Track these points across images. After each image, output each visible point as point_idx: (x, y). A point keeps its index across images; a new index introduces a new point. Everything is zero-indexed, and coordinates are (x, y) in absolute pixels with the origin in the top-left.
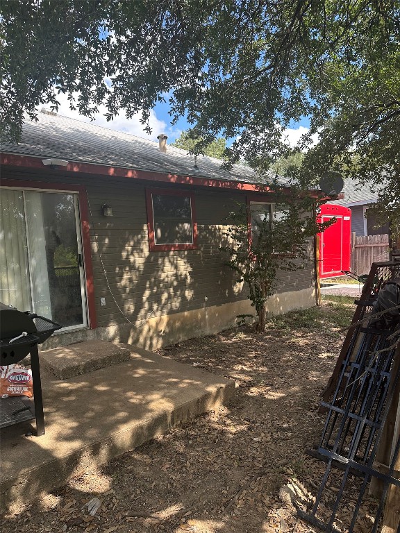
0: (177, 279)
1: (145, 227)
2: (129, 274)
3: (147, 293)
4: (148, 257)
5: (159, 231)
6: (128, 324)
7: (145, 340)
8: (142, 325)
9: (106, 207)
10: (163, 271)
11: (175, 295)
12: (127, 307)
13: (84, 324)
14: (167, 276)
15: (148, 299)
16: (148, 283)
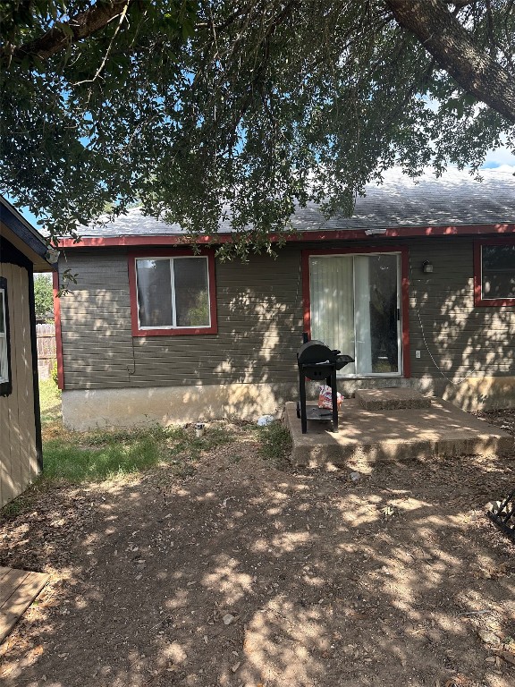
0: (508, 338)
1: (471, 281)
2: (448, 330)
3: (469, 350)
4: (472, 312)
5: (487, 285)
6: (443, 380)
7: (463, 398)
8: (460, 383)
9: (426, 264)
10: (490, 328)
11: (505, 356)
12: (443, 362)
13: (399, 373)
14: (495, 334)
15: (468, 357)
16: (470, 340)
